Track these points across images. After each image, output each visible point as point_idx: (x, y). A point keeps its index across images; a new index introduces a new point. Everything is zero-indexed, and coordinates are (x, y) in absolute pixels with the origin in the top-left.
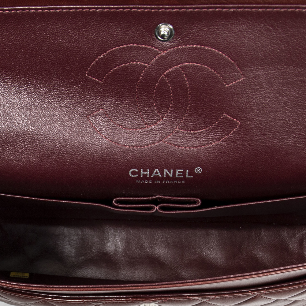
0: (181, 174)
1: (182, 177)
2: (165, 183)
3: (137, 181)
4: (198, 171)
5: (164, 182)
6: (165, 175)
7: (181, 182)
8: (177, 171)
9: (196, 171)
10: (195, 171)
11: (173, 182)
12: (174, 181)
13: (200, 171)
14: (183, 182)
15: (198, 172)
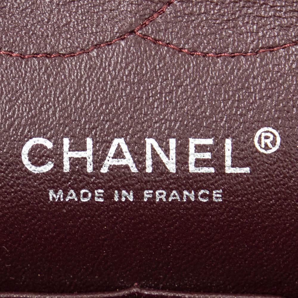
0: (207, 156)
1: (212, 170)
2: (152, 201)
3: (51, 193)
4: (266, 145)
5: (147, 194)
6: (149, 162)
7: (210, 196)
8: (193, 142)
9: (260, 142)
10: (256, 140)
11: (181, 194)
12: (186, 193)
13: (274, 143)
14: (217, 196)
15: (267, 147)
